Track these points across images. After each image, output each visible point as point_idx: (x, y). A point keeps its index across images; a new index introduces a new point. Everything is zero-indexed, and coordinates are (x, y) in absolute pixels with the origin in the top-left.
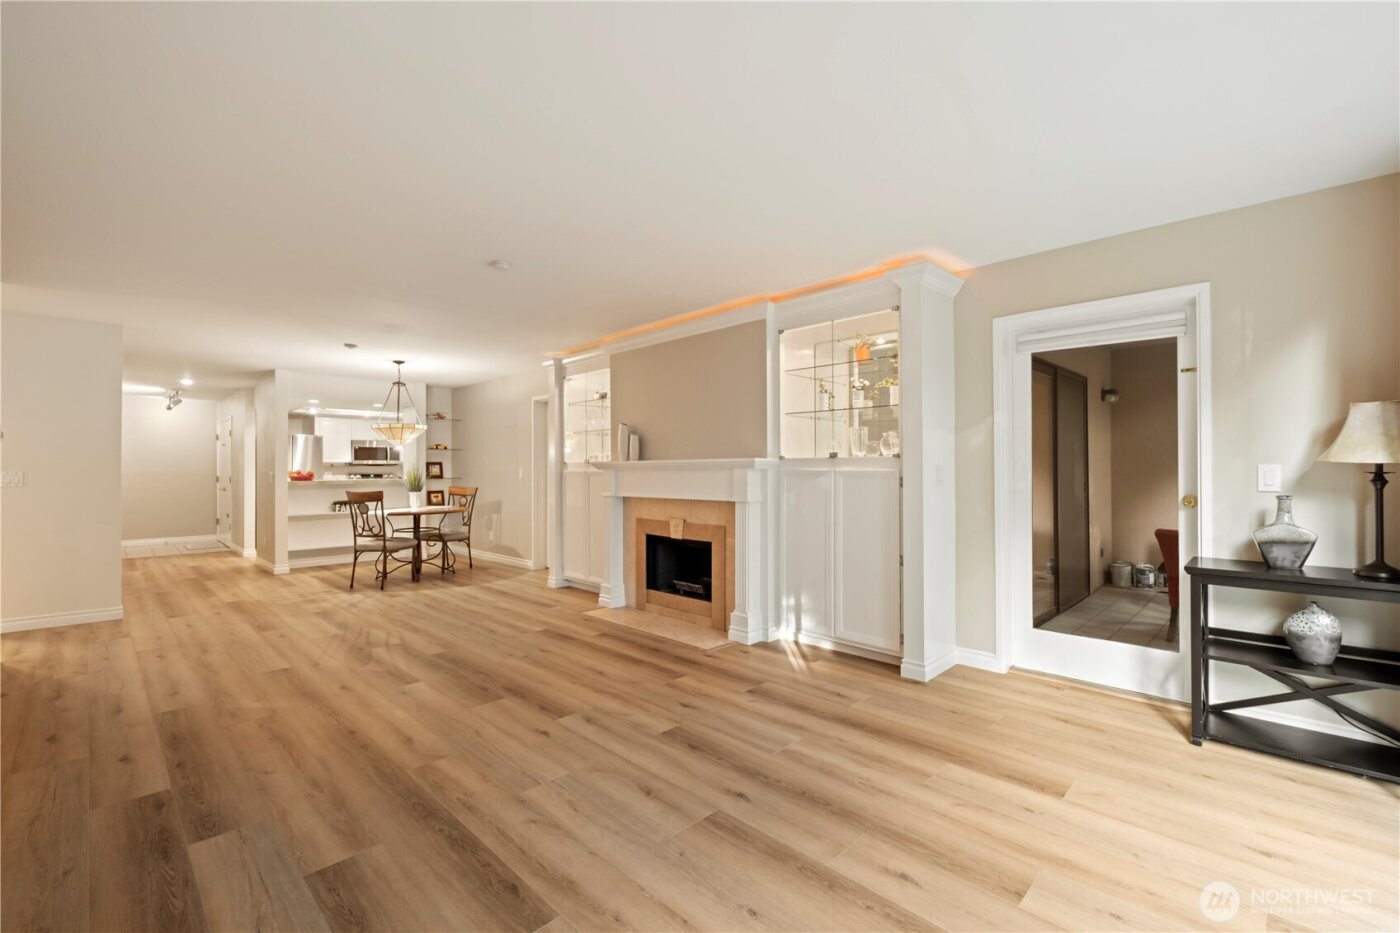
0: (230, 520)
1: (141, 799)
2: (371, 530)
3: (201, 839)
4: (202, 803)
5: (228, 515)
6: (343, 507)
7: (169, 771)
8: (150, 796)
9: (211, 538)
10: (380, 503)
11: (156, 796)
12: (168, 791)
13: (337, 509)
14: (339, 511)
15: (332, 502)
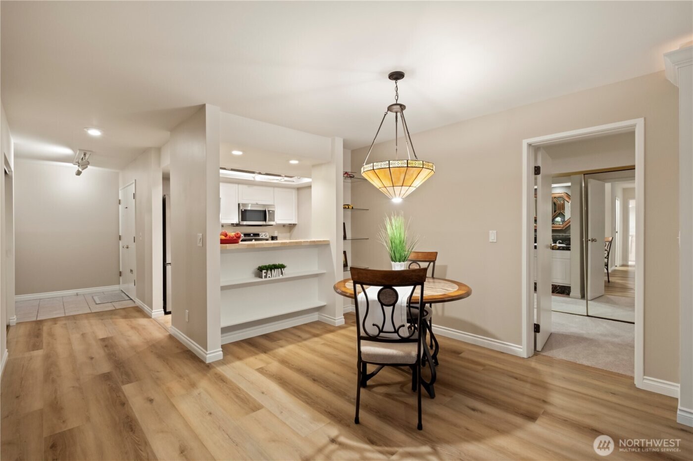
0: (134, 276)
2: (396, 331)
5: (131, 271)
6: (269, 272)
9: (115, 288)
10: (419, 288)
13: (264, 275)
14: (266, 277)
15: (257, 267)
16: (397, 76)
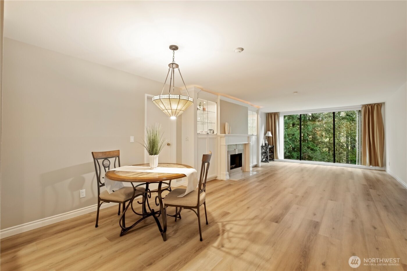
16: (174, 48)
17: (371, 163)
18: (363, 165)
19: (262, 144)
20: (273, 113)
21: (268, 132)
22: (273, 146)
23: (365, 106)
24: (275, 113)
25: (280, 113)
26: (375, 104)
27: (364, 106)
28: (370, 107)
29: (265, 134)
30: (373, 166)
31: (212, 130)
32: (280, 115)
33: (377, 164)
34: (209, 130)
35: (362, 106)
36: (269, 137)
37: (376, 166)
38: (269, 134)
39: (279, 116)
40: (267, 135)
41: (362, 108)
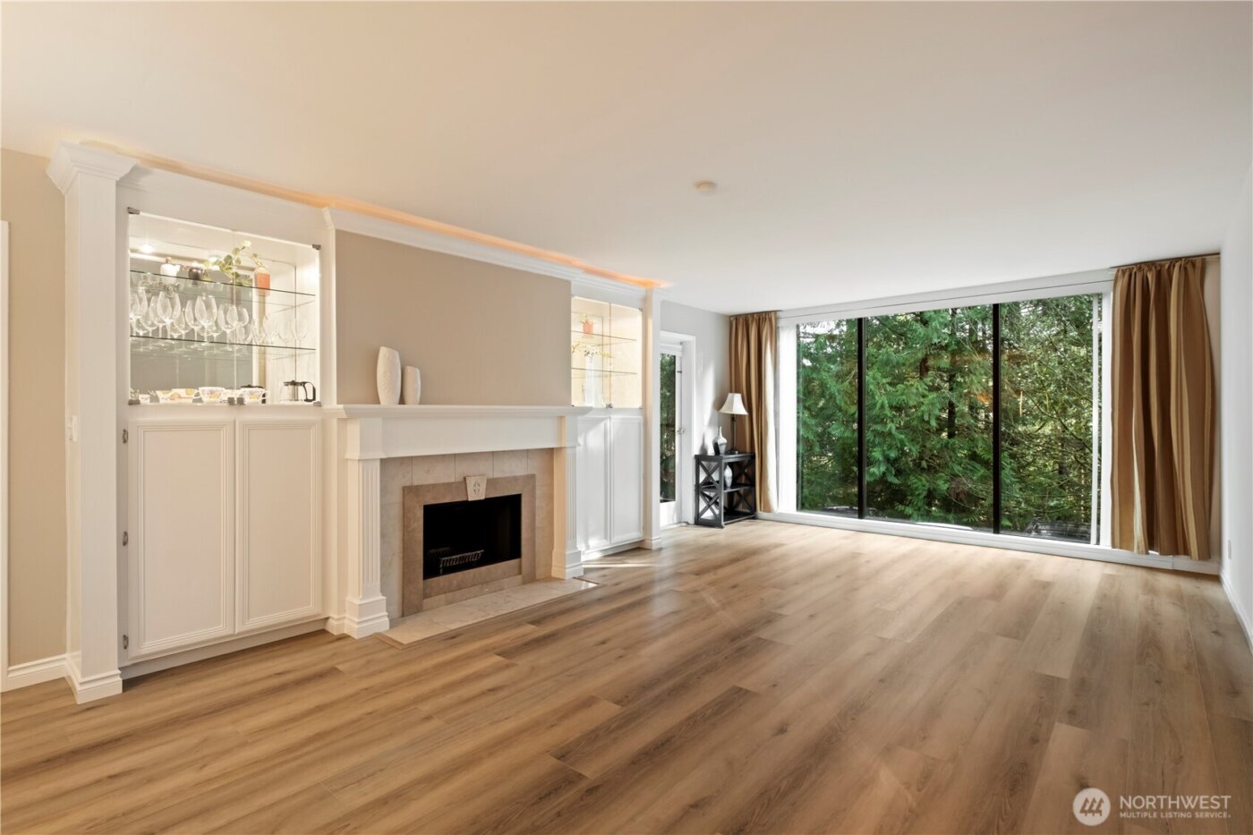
1: (1083, 727)
3: (1059, 679)
4: (1042, 698)
7: (1047, 740)
8: (1076, 726)
11: (1070, 723)
12: (1060, 721)
17: (1151, 541)
18: (1121, 548)
19: (704, 449)
20: (752, 314)
21: (730, 395)
22: (753, 457)
23: (1131, 270)
24: (760, 314)
25: (779, 314)
26: (1173, 261)
27: (1124, 272)
28: (1151, 277)
29: (720, 402)
30: (1162, 553)
31: (304, 383)
32: (781, 323)
33: (1178, 546)
34: (287, 384)
35: (1118, 271)
36: (734, 418)
37: (1176, 552)
38: (737, 406)
39: (777, 328)
40: (725, 410)
41: (1116, 281)
